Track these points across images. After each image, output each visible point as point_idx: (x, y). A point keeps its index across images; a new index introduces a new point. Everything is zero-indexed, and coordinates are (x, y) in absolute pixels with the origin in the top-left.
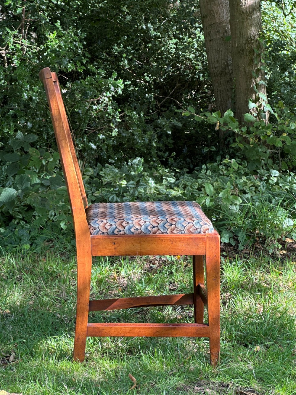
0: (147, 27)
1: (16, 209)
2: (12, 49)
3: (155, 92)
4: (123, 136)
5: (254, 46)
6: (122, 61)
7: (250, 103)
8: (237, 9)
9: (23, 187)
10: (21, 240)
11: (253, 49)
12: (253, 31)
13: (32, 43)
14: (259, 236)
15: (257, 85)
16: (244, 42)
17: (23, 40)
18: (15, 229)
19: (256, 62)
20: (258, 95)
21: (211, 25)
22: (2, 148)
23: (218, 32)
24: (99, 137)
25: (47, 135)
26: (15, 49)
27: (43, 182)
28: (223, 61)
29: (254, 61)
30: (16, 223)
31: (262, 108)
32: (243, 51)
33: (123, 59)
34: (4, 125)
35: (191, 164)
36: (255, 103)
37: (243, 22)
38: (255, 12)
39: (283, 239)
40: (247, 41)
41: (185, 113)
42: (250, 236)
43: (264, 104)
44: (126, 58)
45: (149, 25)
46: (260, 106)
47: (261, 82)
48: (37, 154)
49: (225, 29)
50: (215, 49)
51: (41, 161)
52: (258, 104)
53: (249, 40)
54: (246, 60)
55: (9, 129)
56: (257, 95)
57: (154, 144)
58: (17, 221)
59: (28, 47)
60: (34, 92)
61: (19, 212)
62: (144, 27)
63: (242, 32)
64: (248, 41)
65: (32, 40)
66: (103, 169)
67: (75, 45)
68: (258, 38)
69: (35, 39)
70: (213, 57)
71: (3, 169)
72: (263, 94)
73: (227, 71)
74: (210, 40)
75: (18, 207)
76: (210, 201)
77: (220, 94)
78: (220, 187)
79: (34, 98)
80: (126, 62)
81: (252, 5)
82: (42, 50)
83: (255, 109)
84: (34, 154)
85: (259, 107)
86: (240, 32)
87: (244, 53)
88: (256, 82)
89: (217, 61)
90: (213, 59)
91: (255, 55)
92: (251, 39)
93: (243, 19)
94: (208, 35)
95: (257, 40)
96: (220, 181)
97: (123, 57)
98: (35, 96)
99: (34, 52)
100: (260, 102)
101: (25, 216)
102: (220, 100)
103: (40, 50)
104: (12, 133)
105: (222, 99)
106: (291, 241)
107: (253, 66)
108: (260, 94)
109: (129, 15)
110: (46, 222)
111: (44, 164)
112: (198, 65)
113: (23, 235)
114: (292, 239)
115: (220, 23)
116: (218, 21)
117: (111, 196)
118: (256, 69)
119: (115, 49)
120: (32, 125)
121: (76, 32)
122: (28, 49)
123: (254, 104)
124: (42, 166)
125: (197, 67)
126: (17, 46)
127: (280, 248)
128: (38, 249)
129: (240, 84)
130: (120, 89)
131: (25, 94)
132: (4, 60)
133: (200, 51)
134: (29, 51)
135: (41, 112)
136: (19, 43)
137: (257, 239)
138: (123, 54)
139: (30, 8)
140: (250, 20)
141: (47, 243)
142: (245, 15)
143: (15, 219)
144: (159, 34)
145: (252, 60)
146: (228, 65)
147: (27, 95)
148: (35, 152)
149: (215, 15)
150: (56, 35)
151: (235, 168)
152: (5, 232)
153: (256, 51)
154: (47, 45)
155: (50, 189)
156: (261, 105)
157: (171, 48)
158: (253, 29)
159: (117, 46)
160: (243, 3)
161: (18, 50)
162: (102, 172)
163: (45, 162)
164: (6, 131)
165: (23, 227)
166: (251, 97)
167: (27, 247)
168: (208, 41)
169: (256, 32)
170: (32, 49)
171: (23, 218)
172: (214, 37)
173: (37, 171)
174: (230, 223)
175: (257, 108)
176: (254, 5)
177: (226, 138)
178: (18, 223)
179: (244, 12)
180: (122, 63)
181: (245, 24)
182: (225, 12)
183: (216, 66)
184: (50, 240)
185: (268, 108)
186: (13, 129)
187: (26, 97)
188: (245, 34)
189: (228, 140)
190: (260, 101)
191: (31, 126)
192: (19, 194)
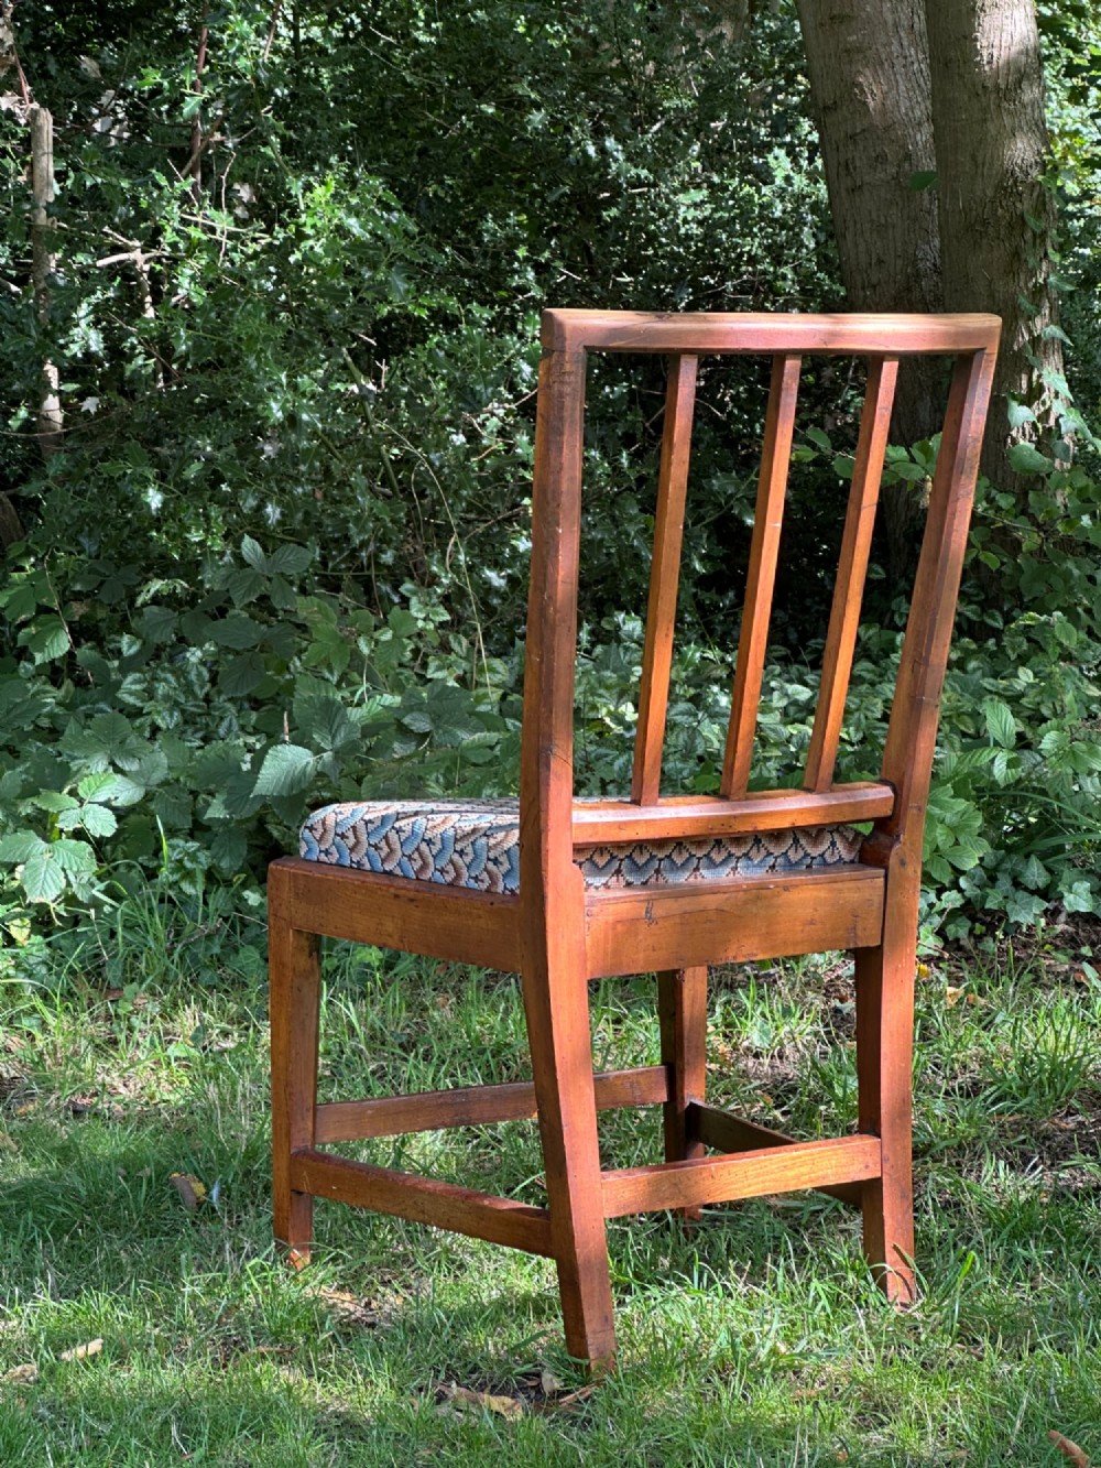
0: (602, 151)
2: (170, 245)
3: (627, 379)
5: (1025, 206)
6: (515, 271)
7: (1014, 404)
8: (961, 76)
9: (339, 742)
11: (1022, 217)
12: (1021, 150)
13: (239, 222)
15: (1035, 341)
16: (990, 192)
17: (211, 212)
19: (1032, 262)
20: (1040, 376)
21: (853, 137)
22: (187, 599)
23: (881, 159)
24: (514, 549)
25: (322, 548)
26: (181, 246)
27: (406, 720)
28: (900, 262)
29: (1023, 256)
31: (1052, 422)
32: (985, 223)
33: (516, 265)
34: (188, 516)
35: (791, 630)
36: (1029, 406)
37: (985, 120)
38: (1025, 85)
40: (1000, 187)
41: (798, 453)
43: (1058, 407)
44: (526, 259)
45: (610, 143)
46: (1044, 416)
47: (1048, 330)
48: (326, 616)
49: (904, 146)
50: (872, 221)
51: (351, 642)
52: (1038, 409)
53: (1008, 185)
54: (995, 254)
55: (207, 531)
56: (1034, 378)
57: (697, 566)
59: (231, 236)
60: (303, 394)
62: (591, 150)
63: (980, 159)
64: (1005, 189)
65: (239, 211)
68: (1040, 178)
69: (248, 206)
70: (862, 248)
72: (1054, 375)
74: (855, 190)
76: (1008, 767)
78: (957, 708)
79: (305, 417)
80: (531, 275)
81: (1016, 61)
82: (279, 247)
83: (1027, 427)
84: (317, 617)
85: (1040, 418)
86: (974, 158)
87: (991, 230)
88: (1030, 332)
89: (880, 262)
90: (862, 257)
91: (1028, 235)
92: (1015, 181)
93: (985, 110)
94: (843, 173)
95: (1034, 185)
96: (954, 690)
97: (517, 259)
98: (310, 409)
99: (250, 251)
100: (1044, 403)
103: (270, 244)
104: (218, 544)
105: (899, 398)
107: (1022, 277)
108: (1044, 372)
109: (539, 110)
111: (367, 651)
112: (784, 277)
115: (887, 129)
116: (877, 121)
117: (617, 758)
118: (1030, 285)
119: (487, 231)
120: (282, 514)
122: (230, 244)
123: (1025, 408)
124: (354, 661)
125: (779, 283)
126: (195, 233)
132: (141, 284)
133: (791, 228)
134: (234, 249)
135: (311, 466)
136: (196, 224)
138: (517, 247)
139: (232, 96)
140: (1010, 112)
142: (993, 96)
144: (644, 173)
145: (1016, 255)
146: (917, 276)
147: (283, 408)
148: (319, 612)
149: (870, 100)
150: (332, 191)
151: (1066, 643)
152: (261, 905)
153: (1031, 221)
154: (298, 226)
155: (435, 744)
156: (1048, 412)
157: (685, 221)
158: (1020, 145)
159: (494, 220)
160: (985, 53)
161: (193, 248)
163: (368, 645)
164: (195, 536)
166: (1015, 383)
168: (844, 194)
169: (1030, 157)
170: (243, 244)
172: (867, 178)
173: (334, 681)
174: (1083, 843)
175: (1034, 424)
176: (1023, 58)
179: (989, 84)
180: (516, 281)
181: (992, 128)
182: (902, 88)
183: (874, 280)
185: (1071, 421)
186: (219, 528)
187: (280, 415)
188: (991, 164)
190: (1044, 396)
191: (278, 516)
192: (324, 765)
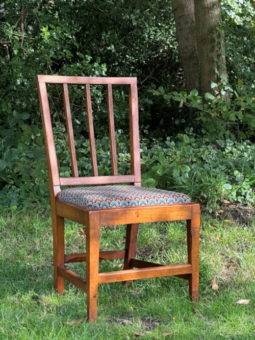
0: (130, 17)
1: (9, 176)
2: (12, 40)
4: (103, 113)
5: (215, 36)
7: (213, 83)
8: (200, 4)
10: (10, 202)
11: (214, 38)
13: (28, 35)
14: (203, 198)
15: (218, 68)
16: (206, 32)
17: (21, 33)
18: (8, 192)
19: (217, 49)
21: (180, 17)
22: (2, 124)
23: (187, 22)
26: (14, 40)
27: (28, 155)
28: (191, 47)
29: (215, 47)
30: (8, 187)
32: (206, 39)
34: (3, 105)
35: (166, 134)
36: (217, 83)
37: (205, 15)
38: (215, 7)
39: (222, 201)
40: (209, 31)
41: (156, 93)
42: (195, 198)
43: (224, 83)
45: (131, 15)
47: (221, 65)
48: (29, 130)
50: (185, 37)
51: (31, 136)
52: (219, 84)
54: (208, 47)
55: (7, 109)
56: (218, 76)
58: (10, 186)
59: (25, 38)
60: (26, 78)
61: (11, 179)
62: (128, 17)
63: (204, 24)
65: (29, 32)
66: (86, 141)
67: (65, 36)
69: (31, 31)
70: (182, 44)
71: (2, 142)
72: (224, 76)
73: (195, 55)
74: (181, 30)
75: (11, 174)
77: (189, 75)
79: (26, 83)
80: (113, 46)
81: (212, 1)
84: (26, 130)
85: (220, 86)
87: (207, 41)
88: (217, 65)
89: (186, 47)
90: (183, 46)
91: (216, 43)
92: (212, 30)
93: (205, 12)
94: (179, 25)
95: (217, 30)
101: (15, 182)
102: (189, 79)
104: (9, 112)
105: (191, 79)
106: (228, 202)
107: (215, 52)
108: (221, 75)
110: (33, 186)
111: (33, 138)
113: (12, 198)
114: (229, 200)
115: (188, 15)
116: (186, 13)
118: (217, 54)
119: (103, 36)
121: (71, 22)
124: (32, 140)
125: (173, 50)
126: (16, 37)
127: (218, 208)
128: (24, 210)
129: (204, 67)
130: (104, 72)
131: (18, 81)
132: (6, 49)
134: (26, 41)
135: (33, 94)
137: (201, 200)
140: (211, 13)
141: (32, 204)
142: (207, 9)
143: (8, 184)
145: (213, 47)
146: (195, 50)
147: (20, 82)
148: (27, 128)
149: (184, 8)
150: (47, 28)
151: (186, 142)
153: (216, 39)
155: (34, 161)
156: (222, 84)
158: (214, 21)
161: (16, 41)
162: (85, 143)
164: (4, 110)
165: (14, 191)
166: (214, 77)
167: (14, 207)
168: (179, 31)
170: (29, 40)
171: (14, 183)
172: (184, 27)
173: (28, 144)
174: (179, 188)
175: (218, 87)
176: (214, 0)
177: (194, 112)
178: (10, 188)
179: (206, 6)
180: (109, 48)
181: (207, 17)
183: (185, 51)
184: (35, 202)
185: (228, 87)
186: (10, 108)
188: (207, 25)
189: (195, 113)
190: (221, 81)
191: (26, 106)
